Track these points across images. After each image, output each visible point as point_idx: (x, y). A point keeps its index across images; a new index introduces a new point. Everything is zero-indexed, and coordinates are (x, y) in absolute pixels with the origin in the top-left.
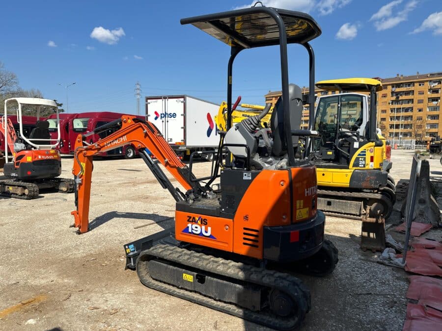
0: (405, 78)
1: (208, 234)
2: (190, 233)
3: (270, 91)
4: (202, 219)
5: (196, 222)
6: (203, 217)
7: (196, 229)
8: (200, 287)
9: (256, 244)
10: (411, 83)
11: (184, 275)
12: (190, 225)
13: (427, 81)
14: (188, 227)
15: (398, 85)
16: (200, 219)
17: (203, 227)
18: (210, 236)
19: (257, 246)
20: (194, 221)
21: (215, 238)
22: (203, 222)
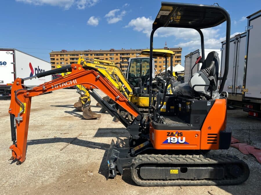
0: (126, 51)
1: (183, 142)
2: (169, 143)
3: (52, 51)
4: (178, 133)
5: (174, 136)
6: (179, 131)
7: (174, 140)
8: (184, 175)
9: (215, 142)
10: (128, 53)
11: (171, 170)
12: (169, 138)
13: (135, 53)
14: (168, 140)
15: (123, 54)
16: (177, 133)
17: (180, 138)
18: (185, 143)
19: (216, 143)
20: (172, 135)
21: (189, 144)
22: (179, 135)
